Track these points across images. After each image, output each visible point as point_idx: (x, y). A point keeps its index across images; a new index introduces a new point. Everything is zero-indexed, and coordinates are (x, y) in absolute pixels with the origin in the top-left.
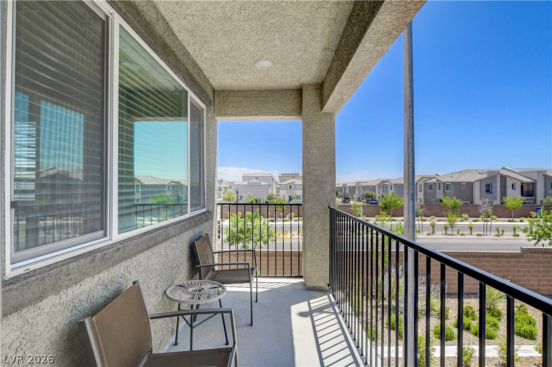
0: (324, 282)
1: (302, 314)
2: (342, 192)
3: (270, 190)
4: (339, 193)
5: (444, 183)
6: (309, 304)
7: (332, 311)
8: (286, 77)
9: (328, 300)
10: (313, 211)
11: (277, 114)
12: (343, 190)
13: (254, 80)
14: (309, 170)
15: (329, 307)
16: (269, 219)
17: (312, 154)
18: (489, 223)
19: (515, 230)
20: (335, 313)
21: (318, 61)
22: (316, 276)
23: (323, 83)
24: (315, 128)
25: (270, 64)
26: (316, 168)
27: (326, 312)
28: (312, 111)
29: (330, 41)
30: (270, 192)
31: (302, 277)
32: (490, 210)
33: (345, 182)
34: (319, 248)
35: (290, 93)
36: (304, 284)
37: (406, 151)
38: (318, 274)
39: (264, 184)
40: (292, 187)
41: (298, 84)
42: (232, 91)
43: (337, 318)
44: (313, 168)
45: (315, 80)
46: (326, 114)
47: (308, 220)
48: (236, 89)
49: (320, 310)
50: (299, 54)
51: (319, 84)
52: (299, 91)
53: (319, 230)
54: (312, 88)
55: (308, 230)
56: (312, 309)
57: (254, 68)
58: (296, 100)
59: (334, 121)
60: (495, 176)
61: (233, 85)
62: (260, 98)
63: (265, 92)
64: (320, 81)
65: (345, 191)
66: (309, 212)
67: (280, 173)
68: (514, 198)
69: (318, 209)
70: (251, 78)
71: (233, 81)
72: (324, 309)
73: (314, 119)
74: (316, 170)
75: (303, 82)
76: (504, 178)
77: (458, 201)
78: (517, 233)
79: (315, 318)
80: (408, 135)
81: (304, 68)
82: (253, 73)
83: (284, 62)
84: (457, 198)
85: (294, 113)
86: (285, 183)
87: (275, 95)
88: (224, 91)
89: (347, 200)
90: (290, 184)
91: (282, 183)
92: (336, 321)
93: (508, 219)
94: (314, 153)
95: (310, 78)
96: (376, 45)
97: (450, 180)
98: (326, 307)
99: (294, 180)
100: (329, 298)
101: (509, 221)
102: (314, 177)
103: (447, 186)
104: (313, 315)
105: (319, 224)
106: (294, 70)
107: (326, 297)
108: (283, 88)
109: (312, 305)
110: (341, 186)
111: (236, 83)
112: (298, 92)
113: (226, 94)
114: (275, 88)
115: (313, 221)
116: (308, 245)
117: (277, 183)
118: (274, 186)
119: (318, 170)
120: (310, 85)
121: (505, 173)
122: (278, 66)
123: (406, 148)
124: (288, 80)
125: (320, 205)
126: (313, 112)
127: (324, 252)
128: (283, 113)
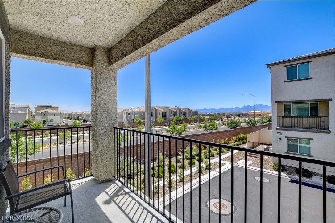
0: (110, 175)
1: (107, 202)
2: (81, 117)
3: (27, 117)
4: (79, 117)
5: (135, 112)
6: (107, 193)
7: (124, 192)
8: (87, 37)
9: (117, 186)
10: (103, 131)
11: (74, 62)
12: (82, 116)
13: (59, 31)
14: (100, 104)
15: (120, 191)
16: (28, 137)
17: (103, 93)
18: (153, 129)
19: (162, 131)
20: (127, 193)
21: (117, 33)
22: (106, 173)
23: (111, 48)
24: (105, 77)
25: (82, 22)
26: (105, 103)
27: (121, 194)
28: (102, 65)
29: (133, 22)
30: (27, 119)
31: (92, 175)
32: (154, 123)
33: (83, 112)
34: (107, 154)
35: (84, 49)
36: (95, 180)
37: (147, 95)
38: (106, 171)
39: (21, 112)
40: (46, 114)
41: (93, 44)
42: (31, 35)
43: (130, 196)
44: (103, 102)
45: (106, 46)
46: (112, 69)
47: (100, 137)
48: (35, 33)
49: (116, 194)
50: (108, 23)
51: (107, 48)
52: (92, 50)
53: (107, 142)
54: (103, 50)
55: (99, 144)
56: (111, 195)
57: (65, 21)
58: (89, 56)
59: (117, 74)
60: (154, 109)
61: (35, 29)
62: (59, 47)
63: (64, 43)
64: (109, 47)
65: (83, 116)
66: (101, 132)
67: (35, 105)
68: (160, 119)
69: (106, 129)
70: (56, 28)
71: (37, 25)
72: (118, 193)
73: (104, 71)
74: (105, 104)
75: (97, 45)
76: (156, 110)
77: (141, 120)
78: (163, 132)
79: (117, 201)
80: (148, 88)
81: (105, 34)
82: (61, 25)
83: (94, 25)
84: (141, 119)
85: (87, 64)
86: (40, 112)
87: (73, 48)
88: (21, 31)
89: (85, 122)
90: (45, 113)
91: (38, 112)
92: (130, 199)
93: (158, 127)
94: (104, 93)
95: (104, 43)
96: (178, 33)
97: (138, 111)
98: (119, 191)
99: (48, 110)
100: (116, 184)
101: (159, 127)
102: (104, 108)
103: (136, 113)
104: (115, 200)
105: (107, 138)
106: (97, 33)
107: (114, 184)
108: (79, 44)
109: (109, 193)
110: (81, 113)
111: (38, 28)
112: (90, 50)
113: (24, 35)
114: (73, 43)
115: (103, 137)
116: (100, 154)
117: (32, 112)
118: (30, 113)
119: (106, 104)
120: (101, 47)
121: (157, 108)
122: (87, 26)
123: (147, 94)
124: (87, 40)
125: (107, 126)
126: (104, 66)
127: (111, 156)
128: (78, 62)
